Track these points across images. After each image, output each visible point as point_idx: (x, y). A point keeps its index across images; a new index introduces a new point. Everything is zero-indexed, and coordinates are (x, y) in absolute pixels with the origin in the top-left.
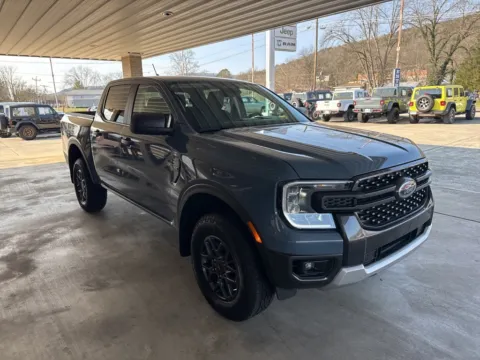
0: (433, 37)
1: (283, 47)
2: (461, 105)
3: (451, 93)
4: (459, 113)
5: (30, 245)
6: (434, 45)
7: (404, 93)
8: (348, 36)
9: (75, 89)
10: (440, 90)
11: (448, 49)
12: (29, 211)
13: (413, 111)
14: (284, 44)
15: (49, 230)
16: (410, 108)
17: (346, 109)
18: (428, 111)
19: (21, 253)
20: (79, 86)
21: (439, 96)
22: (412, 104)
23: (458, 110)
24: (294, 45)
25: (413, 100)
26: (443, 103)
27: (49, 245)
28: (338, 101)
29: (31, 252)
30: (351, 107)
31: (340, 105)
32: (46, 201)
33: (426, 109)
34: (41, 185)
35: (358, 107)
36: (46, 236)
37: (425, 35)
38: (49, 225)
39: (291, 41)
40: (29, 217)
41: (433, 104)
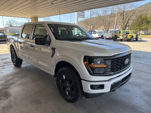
0: (123, 15)
1: (81, 16)
2: (135, 36)
3: (132, 33)
4: (134, 39)
5: (6, 85)
6: (124, 18)
7: (118, 32)
8: (99, 14)
9: (10, 27)
10: (129, 32)
11: (127, 19)
12: (2, 71)
13: (121, 38)
14: (81, 15)
15: (12, 79)
16: (120, 37)
17: (101, 37)
18: (126, 38)
19: (3, 89)
20: (11, 26)
21: (129, 34)
22: (121, 36)
23: (134, 38)
24: (84, 16)
25: (121, 34)
26: (130, 36)
27: (13, 85)
28: (98, 34)
29: (7, 88)
30: (102, 36)
31: (99, 35)
32: (8, 67)
33: (125, 37)
34: (4, 61)
35: (104, 36)
36: (11, 81)
37: (121, 15)
38: (11, 77)
39: (83, 15)
40: (2, 74)
41: (127, 36)
